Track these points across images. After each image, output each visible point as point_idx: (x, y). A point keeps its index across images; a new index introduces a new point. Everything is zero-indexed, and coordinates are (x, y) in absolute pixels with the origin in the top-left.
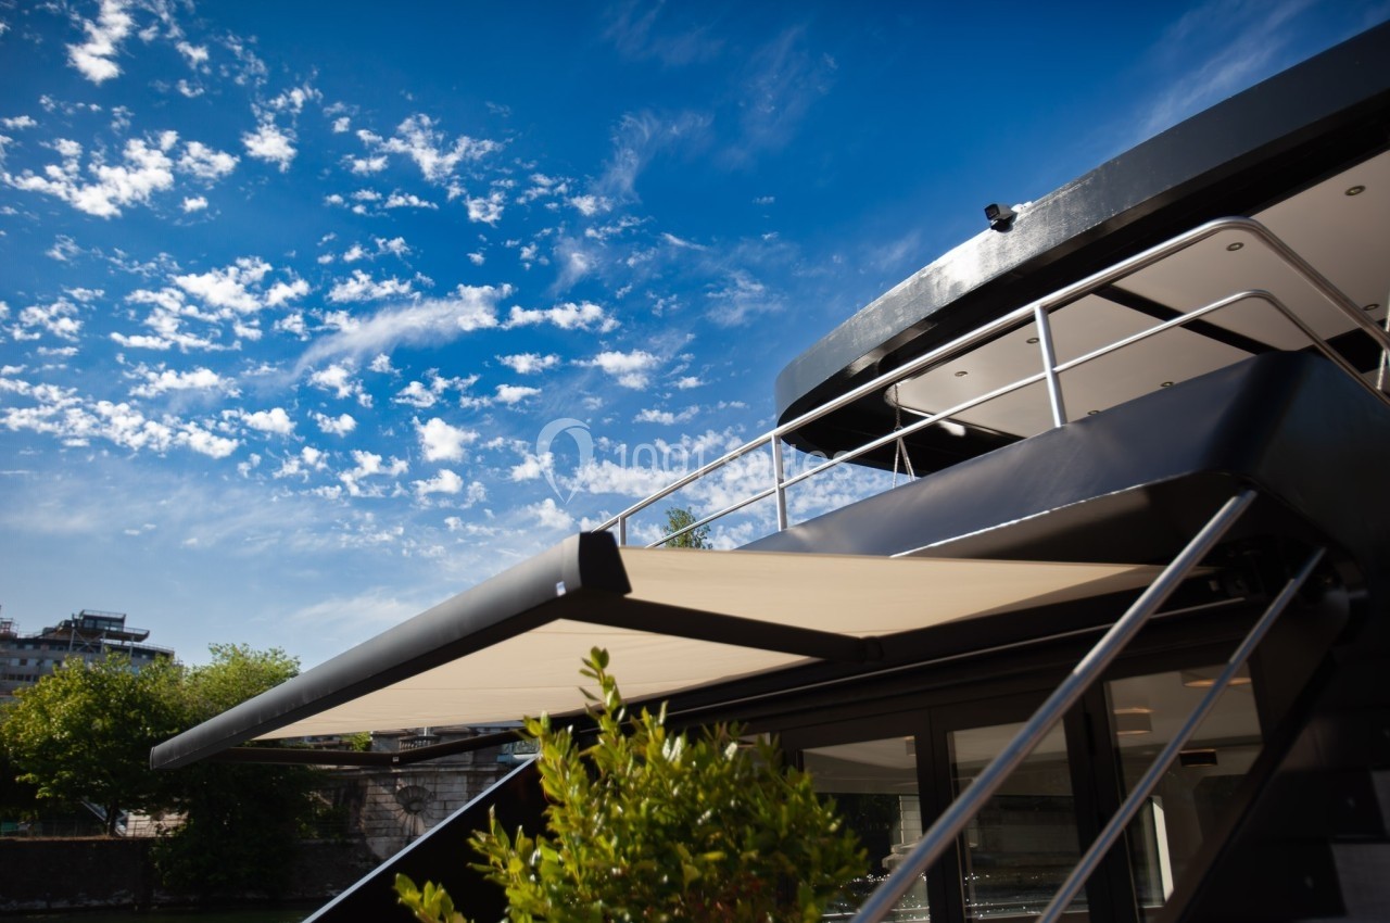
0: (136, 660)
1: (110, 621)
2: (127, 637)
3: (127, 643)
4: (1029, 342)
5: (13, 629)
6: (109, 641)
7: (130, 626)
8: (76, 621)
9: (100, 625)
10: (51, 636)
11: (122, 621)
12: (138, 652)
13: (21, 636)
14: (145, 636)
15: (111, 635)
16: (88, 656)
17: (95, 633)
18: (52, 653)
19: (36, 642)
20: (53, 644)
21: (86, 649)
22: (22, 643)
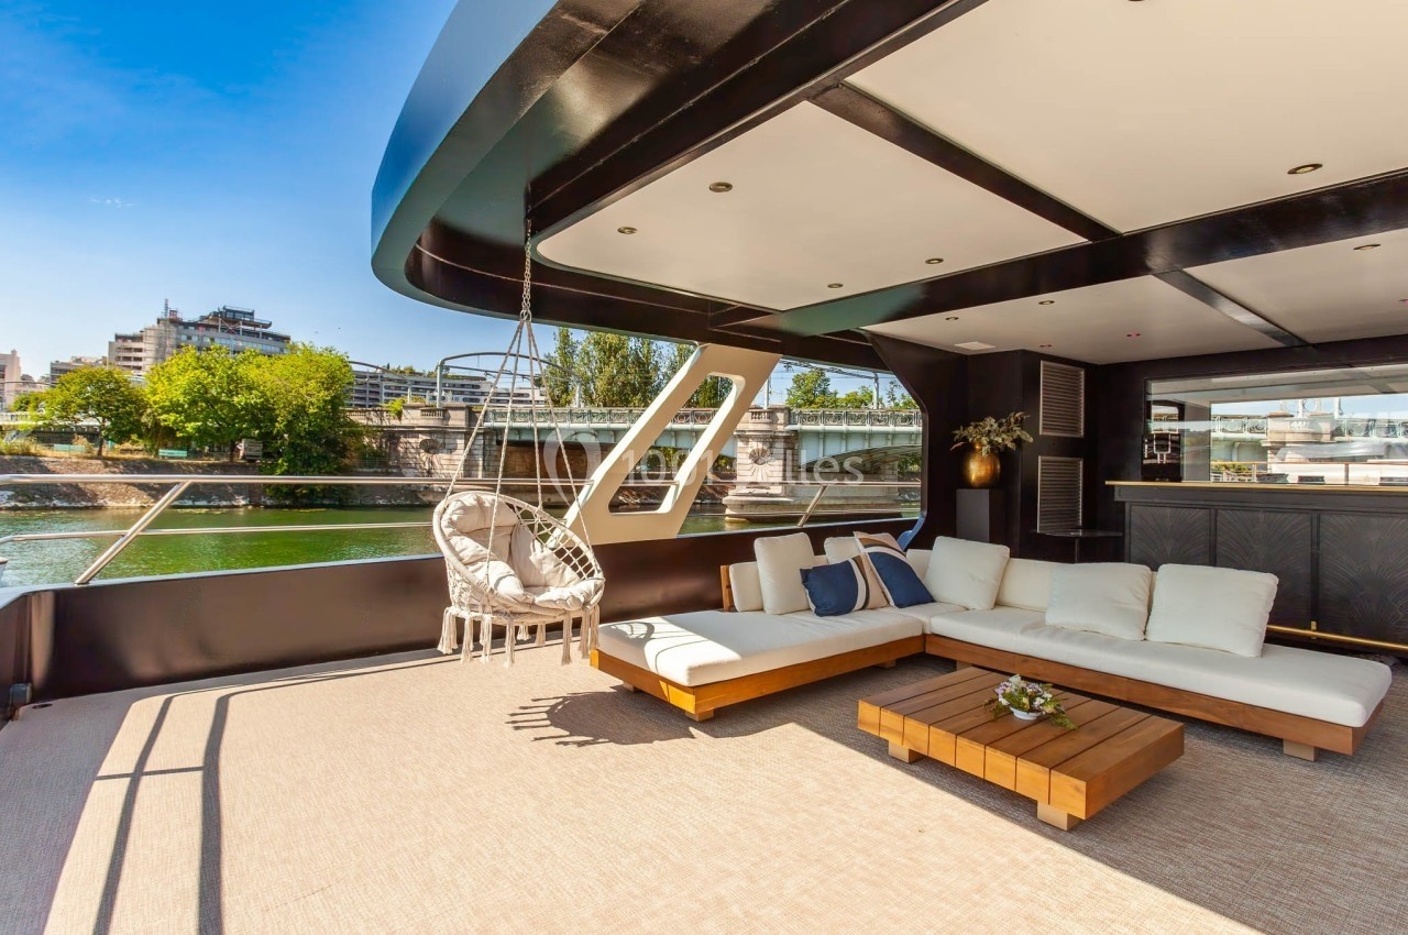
0: (265, 341)
1: (245, 314)
2: (257, 325)
3: (258, 329)
4: (728, 187)
5: (179, 316)
6: (246, 327)
7: (258, 318)
8: (221, 312)
9: (238, 316)
10: (205, 322)
11: (252, 314)
12: (266, 335)
13: (185, 320)
14: (270, 325)
15: (245, 323)
16: (232, 336)
17: (235, 321)
18: (207, 333)
19: (196, 325)
20: (208, 327)
21: (229, 332)
22: (187, 325)
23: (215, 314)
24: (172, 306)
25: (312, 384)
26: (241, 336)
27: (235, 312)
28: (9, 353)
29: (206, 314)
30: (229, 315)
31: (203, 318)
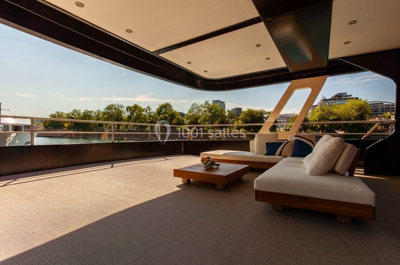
1: (344, 94)
2: (348, 96)
3: (348, 97)
5: (326, 98)
6: (344, 97)
7: (348, 94)
8: (337, 95)
9: (342, 95)
10: (333, 98)
11: (346, 93)
12: (351, 98)
13: (328, 99)
14: (352, 95)
15: (344, 96)
16: (340, 101)
17: (341, 96)
18: (333, 101)
19: (330, 100)
20: (333, 99)
21: (339, 100)
22: (328, 100)
23: (336, 96)
24: (324, 96)
25: (353, 111)
26: (343, 100)
27: (341, 94)
28: (293, 113)
29: (333, 96)
30: (339, 95)
31: (332, 97)
